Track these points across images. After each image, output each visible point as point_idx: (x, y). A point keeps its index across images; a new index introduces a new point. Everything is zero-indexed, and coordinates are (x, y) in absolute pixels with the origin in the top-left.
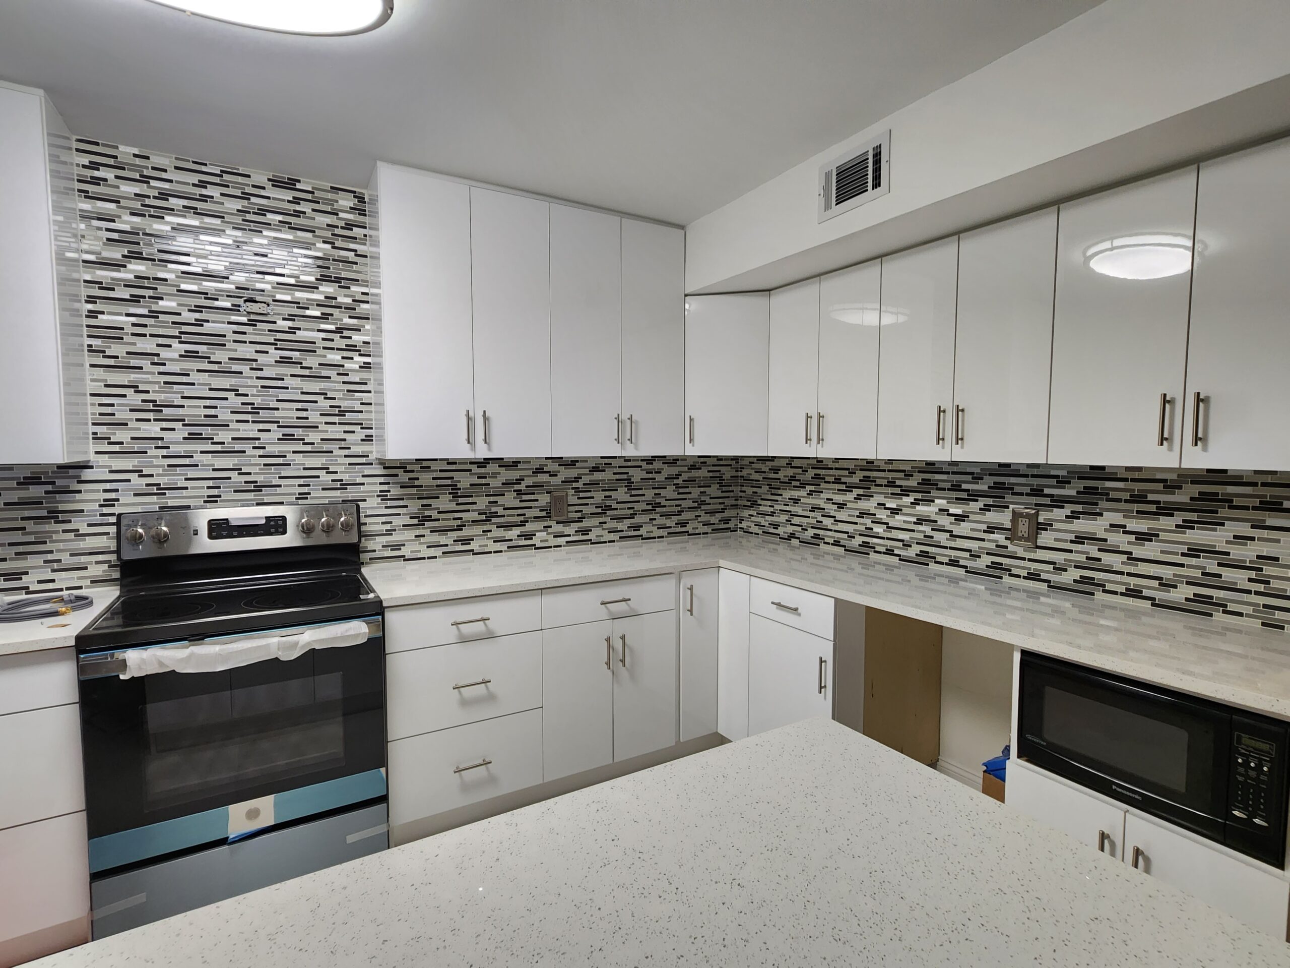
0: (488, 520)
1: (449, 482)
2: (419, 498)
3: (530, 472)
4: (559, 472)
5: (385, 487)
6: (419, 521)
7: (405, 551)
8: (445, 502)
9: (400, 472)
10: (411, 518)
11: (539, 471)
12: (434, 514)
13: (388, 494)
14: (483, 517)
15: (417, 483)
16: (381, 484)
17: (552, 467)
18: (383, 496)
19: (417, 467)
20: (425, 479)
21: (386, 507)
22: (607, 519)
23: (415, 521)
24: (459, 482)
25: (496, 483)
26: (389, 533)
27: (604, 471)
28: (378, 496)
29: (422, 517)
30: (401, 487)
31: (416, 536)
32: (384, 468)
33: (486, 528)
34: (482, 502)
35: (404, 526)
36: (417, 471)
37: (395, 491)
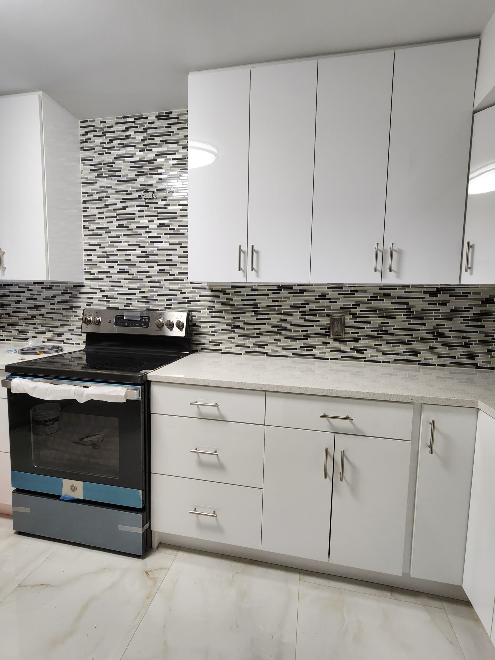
0: (279, 332)
1: (252, 303)
2: (232, 313)
3: (314, 299)
4: (339, 299)
5: (212, 304)
6: (231, 328)
7: (222, 347)
8: (249, 317)
9: (221, 294)
10: (227, 325)
11: (322, 298)
12: (241, 324)
13: (214, 308)
14: (275, 330)
15: (231, 302)
16: (210, 301)
17: (333, 295)
18: (211, 309)
19: (232, 292)
20: (237, 300)
21: (212, 317)
22: (383, 343)
23: (229, 328)
24: (260, 303)
25: (286, 305)
26: (213, 334)
27: (383, 300)
28: (208, 309)
29: (234, 326)
30: (222, 304)
31: (229, 338)
32: (212, 291)
33: (277, 338)
34: (275, 319)
35: (222, 330)
36: (232, 295)
37: (218, 307)
